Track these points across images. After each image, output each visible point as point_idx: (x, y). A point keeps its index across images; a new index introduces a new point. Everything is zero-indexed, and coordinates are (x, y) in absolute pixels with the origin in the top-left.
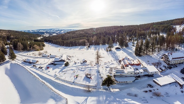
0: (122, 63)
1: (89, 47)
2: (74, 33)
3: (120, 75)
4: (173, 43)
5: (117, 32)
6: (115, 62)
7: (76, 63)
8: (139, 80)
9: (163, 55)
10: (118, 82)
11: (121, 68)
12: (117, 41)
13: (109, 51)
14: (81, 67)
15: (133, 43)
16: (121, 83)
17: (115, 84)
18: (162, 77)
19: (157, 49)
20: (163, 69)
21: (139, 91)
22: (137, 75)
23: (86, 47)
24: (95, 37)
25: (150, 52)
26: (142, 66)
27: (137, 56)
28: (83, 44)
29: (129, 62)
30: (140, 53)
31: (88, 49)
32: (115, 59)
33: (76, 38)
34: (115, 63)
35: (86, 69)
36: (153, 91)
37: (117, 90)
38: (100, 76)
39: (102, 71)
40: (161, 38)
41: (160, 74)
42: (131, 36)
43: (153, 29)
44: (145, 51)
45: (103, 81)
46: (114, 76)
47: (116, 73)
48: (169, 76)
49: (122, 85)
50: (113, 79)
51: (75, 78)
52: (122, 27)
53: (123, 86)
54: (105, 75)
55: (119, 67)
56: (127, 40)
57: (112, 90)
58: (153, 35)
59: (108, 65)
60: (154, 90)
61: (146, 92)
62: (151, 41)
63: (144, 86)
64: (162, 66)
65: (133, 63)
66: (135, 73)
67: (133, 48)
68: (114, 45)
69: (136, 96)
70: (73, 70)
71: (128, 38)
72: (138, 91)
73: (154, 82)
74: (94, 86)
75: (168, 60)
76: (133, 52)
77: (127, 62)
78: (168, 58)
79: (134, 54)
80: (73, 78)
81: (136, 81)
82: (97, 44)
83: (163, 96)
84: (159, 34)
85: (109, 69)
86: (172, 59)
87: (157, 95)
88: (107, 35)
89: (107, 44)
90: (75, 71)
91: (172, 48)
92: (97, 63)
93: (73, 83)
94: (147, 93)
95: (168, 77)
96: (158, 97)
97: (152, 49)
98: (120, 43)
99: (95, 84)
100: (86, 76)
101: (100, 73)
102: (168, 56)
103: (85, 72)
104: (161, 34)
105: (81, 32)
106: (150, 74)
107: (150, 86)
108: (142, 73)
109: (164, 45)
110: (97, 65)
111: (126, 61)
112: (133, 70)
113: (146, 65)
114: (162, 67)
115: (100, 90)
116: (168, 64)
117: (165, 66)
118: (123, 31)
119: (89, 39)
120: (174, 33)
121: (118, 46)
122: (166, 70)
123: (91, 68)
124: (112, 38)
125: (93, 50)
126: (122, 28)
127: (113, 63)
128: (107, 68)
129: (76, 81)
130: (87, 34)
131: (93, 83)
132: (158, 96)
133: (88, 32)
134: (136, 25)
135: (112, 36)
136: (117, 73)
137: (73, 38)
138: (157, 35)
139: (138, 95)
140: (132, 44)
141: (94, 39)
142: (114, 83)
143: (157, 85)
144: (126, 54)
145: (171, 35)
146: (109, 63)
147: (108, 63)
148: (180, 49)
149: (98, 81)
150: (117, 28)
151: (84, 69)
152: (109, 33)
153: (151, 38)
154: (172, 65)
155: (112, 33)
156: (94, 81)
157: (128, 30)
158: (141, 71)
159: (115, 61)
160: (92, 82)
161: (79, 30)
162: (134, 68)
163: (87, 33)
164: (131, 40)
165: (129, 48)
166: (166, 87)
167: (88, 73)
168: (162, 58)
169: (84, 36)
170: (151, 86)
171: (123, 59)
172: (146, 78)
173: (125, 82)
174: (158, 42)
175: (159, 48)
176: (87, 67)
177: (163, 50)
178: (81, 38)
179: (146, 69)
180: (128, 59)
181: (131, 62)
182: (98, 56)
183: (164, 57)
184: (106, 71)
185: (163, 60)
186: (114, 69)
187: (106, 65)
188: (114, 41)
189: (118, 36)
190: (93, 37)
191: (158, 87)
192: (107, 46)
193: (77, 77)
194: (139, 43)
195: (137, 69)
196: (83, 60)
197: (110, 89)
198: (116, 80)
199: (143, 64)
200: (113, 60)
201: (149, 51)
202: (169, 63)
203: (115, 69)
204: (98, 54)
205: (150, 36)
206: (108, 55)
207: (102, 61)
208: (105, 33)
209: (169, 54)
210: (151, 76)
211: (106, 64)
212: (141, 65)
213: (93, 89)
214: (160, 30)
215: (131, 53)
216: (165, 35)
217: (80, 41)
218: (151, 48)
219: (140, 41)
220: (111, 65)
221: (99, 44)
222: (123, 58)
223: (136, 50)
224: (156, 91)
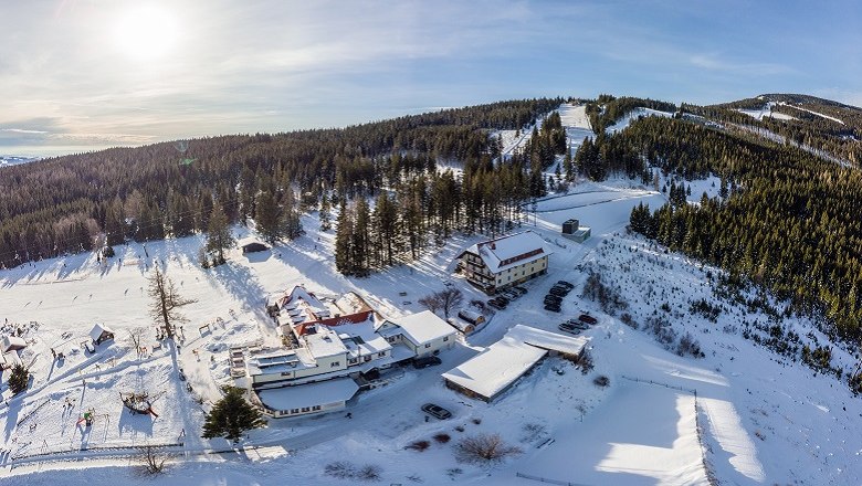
0: (284, 317)
1: (110, 254)
2: (18, 180)
3: (283, 378)
4: (493, 201)
5: (246, 169)
6: (249, 318)
7: (61, 355)
8: (379, 389)
9: (461, 257)
10: (277, 414)
11: (284, 343)
12: (245, 211)
13: (215, 264)
14: (91, 369)
15: (324, 216)
16: (291, 419)
17: (266, 423)
18: (477, 353)
19: (430, 236)
20: (475, 314)
21: (386, 447)
22: (365, 369)
23: (95, 258)
24: (135, 199)
25: (403, 250)
26: (378, 324)
27: (346, 275)
28: (78, 243)
29: (316, 310)
30: (360, 259)
31: (105, 269)
32: (249, 303)
33: (32, 208)
34: (252, 323)
35: (118, 374)
36: (456, 437)
37: (277, 452)
38: (189, 397)
39: (198, 370)
40: (443, 186)
41: (465, 344)
42: (311, 184)
43: (405, 146)
44: (381, 248)
45: (209, 419)
46: (254, 385)
47: (260, 372)
48: (507, 338)
49: (299, 424)
50: (250, 404)
51: (84, 429)
52: (266, 139)
53: (300, 431)
54: (212, 385)
55: (274, 340)
56: (294, 202)
57: (251, 454)
58: (407, 172)
59: (218, 339)
60: (461, 430)
61: (422, 446)
62: (403, 204)
63: (406, 420)
64: (466, 302)
65: (334, 311)
66: (353, 362)
67: (324, 239)
68: (234, 232)
69: (373, 476)
70: (63, 395)
71: (297, 196)
72: (381, 446)
73: (452, 389)
74: (170, 445)
75: (485, 271)
76: (329, 258)
77: (307, 312)
78: (484, 266)
79: (334, 268)
80: (73, 430)
81: (363, 397)
82: (148, 233)
83: (517, 451)
84: (432, 168)
85: (225, 355)
86: (501, 265)
87: (484, 453)
88: (193, 182)
89: (199, 233)
90: (71, 397)
91: (492, 222)
92: (167, 334)
93: (83, 453)
94: (426, 452)
95: (507, 344)
96: (492, 462)
97: (411, 234)
98: (260, 222)
99: (176, 433)
100: (129, 405)
101: (188, 379)
102: (482, 255)
103: (117, 387)
104: (441, 169)
105: (60, 175)
106: (421, 352)
107: (436, 411)
108: (382, 354)
109: (457, 214)
110: (166, 347)
111: (300, 305)
112: (341, 348)
113: (398, 312)
114: (464, 307)
115: (202, 459)
116: (491, 290)
117: (479, 303)
118: (272, 161)
119: (103, 212)
120: (495, 162)
121: (253, 237)
122: (487, 319)
123: (141, 367)
124: (222, 200)
125: (136, 271)
126: (265, 146)
127: (239, 323)
128: (216, 350)
129: (91, 440)
130: (94, 185)
131: (164, 432)
132: (489, 457)
133: (94, 169)
134: (330, 131)
135: (219, 190)
136: (267, 371)
137: (15, 210)
138: (427, 172)
139: (383, 471)
140: (317, 221)
141: (131, 208)
142: (258, 422)
143: (468, 400)
144: (294, 271)
145: (482, 169)
146: (224, 327)
147: (217, 325)
148: (522, 220)
149: (187, 422)
150: (241, 146)
151: (110, 376)
152: (206, 173)
153: (402, 188)
154: (504, 290)
155: (222, 172)
156: (169, 424)
157: (294, 153)
158: (380, 344)
159: (252, 314)
160: (162, 430)
161: (49, 160)
162: (344, 336)
163: (90, 179)
164: (313, 201)
165: (310, 242)
166: (516, 396)
167: (132, 391)
168: (458, 270)
169: (78, 195)
170: (442, 413)
171: (288, 300)
172: (409, 377)
173: (308, 409)
174: (431, 203)
175: (438, 229)
176: (119, 362)
177: (455, 235)
178: (62, 206)
179: (398, 332)
180: (311, 294)
181: (322, 307)
182: (163, 297)
183: (465, 264)
184: (215, 366)
185: (463, 276)
186: (253, 353)
187: (209, 340)
188: (232, 215)
189: (250, 185)
190: (124, 199)
191: (475, 407)
192: (201, 239)
193: (88, 424)
194: (351, 212)
195: (358, 340)
196: (92, 334)
197: (242, 450)
198: (267, 407)
199: (381, 309)
200: (238, 311)
201: (400, 246)
202: (492, 283)
203: (257, 352)
204: (161, 290)
205: (394, 179)
206: (213, 284)
207: (189, 320)
208: (183, 174)
209: (486, 248)
210: (428, 361)
211: (209, 332)
212: (372, 319)
213: (170, 457)
214: (435, 152)
215: (318, 263)
216: (458, 173)
217: (55, 225)
218: (404, 233)
219: (352, 205)
220: (233, 333)
221: (162, 237)
222: (283, 295)
223: (342, 246)
224: (472, 432)
